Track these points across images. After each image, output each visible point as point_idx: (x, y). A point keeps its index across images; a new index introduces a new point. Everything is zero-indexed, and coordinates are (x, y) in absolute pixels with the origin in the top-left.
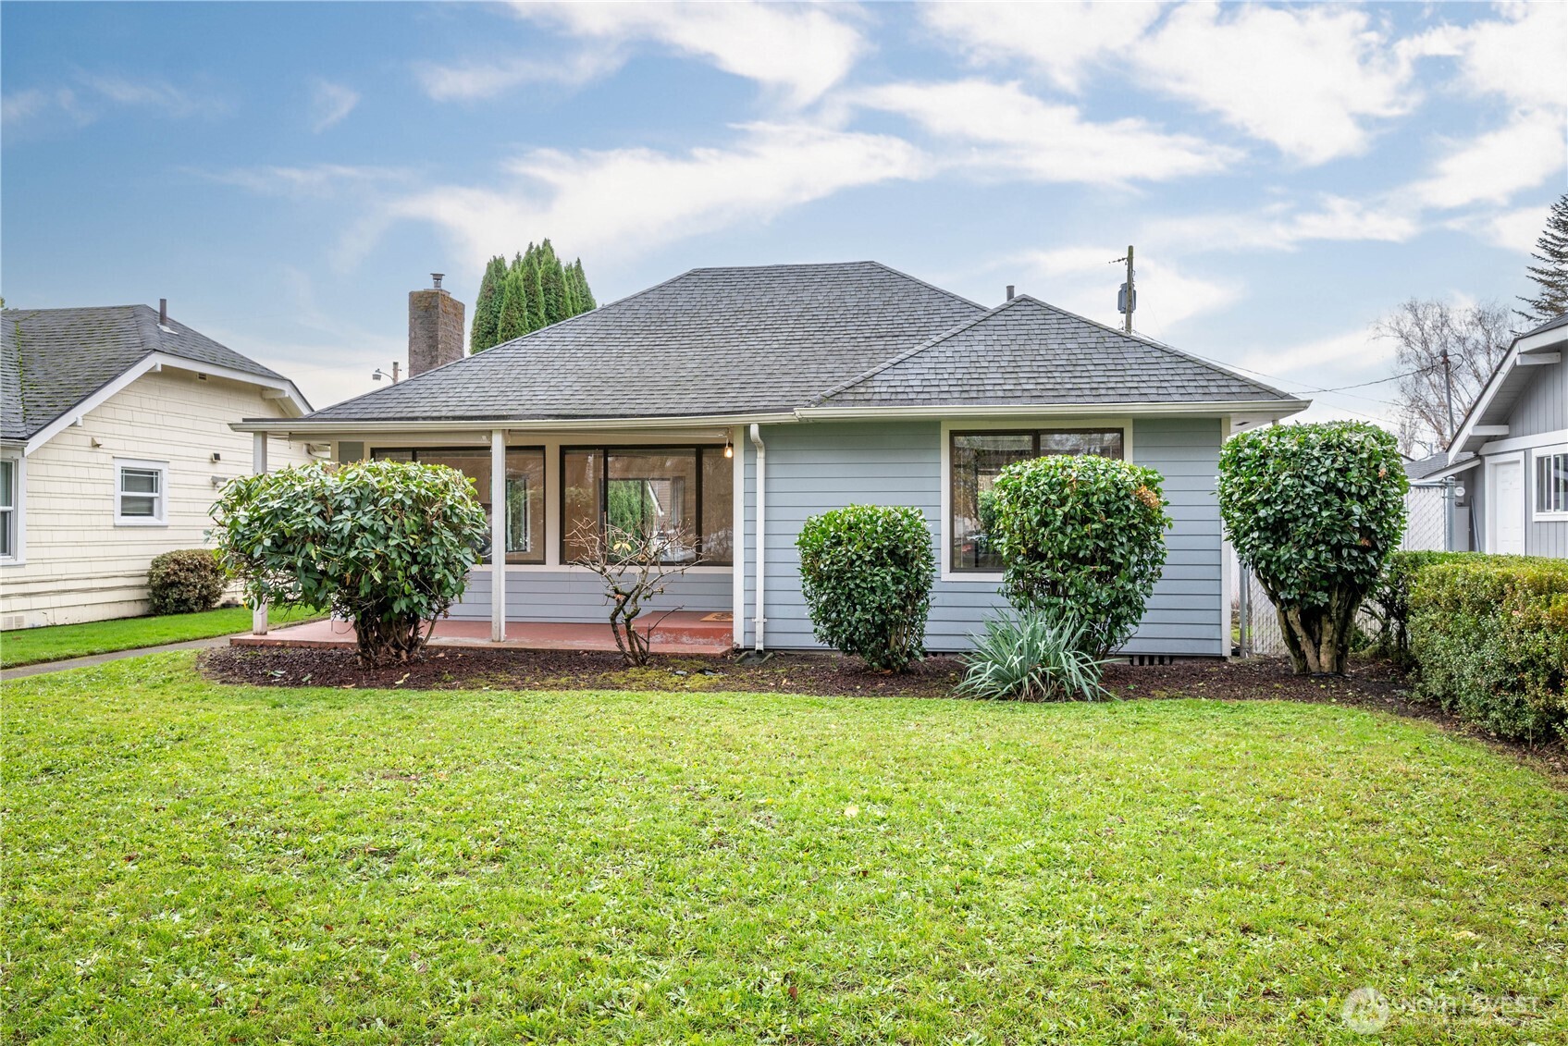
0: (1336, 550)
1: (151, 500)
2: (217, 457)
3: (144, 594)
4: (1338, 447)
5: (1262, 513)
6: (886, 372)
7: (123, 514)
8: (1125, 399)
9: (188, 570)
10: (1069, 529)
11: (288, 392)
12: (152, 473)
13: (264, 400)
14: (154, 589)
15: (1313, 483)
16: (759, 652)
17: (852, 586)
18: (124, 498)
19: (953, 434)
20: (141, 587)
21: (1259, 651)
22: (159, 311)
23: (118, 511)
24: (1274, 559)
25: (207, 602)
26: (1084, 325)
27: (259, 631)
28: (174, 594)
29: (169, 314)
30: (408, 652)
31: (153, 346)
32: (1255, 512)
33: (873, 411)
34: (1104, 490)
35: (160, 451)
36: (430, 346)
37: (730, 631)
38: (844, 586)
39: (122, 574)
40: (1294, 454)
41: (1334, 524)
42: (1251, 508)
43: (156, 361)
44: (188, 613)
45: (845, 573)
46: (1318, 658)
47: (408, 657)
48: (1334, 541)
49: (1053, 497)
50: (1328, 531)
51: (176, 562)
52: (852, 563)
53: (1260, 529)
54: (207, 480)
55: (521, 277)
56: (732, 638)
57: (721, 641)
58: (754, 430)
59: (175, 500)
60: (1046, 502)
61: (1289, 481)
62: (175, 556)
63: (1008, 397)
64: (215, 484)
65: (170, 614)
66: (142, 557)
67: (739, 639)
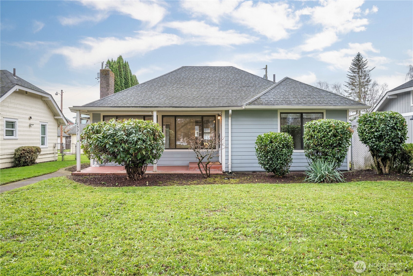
0: (394, 143)
1: (12, 131)
2: (31, 118)
3: (13, 160)
4: (394, 118)
5: (376, 134)
6: (262, 96)
7: (6, 135)
8: (327, 105)
9: (28, 152)
10: (332, 138)
11: (50, 99)
12: (13, 123)
13: (42, 100)
14: (16, 159)
15: (389, 126)
16: (230, 172)
17: (277, 154)
18: (6, 130)
19: (281, 113)
20: (11, 158)
21: (355, 169)
22: (13, 73)
23: (5, 135)
24: (379, 145)
25: (33, 162)
26: (306, 85)
27: (79, 171)
28: (23, 160)
29: (16, 74)
30: (142, 175)
31: (16, 83)
32: (374, 133)
33: (264, 107)
34: (341, 128)
35: (16, 116)
36: (107, 86)
37: (221, 167)
38: (275, 154)
39: (6, 154)
40: (383, 119)
41: (394, 137)
42: (373, 133)
43: (16, 88)
44: (27, 166)
45: (275, 150)
46: (385, 170)
47: (142, 177)
48: (394, 141)
49: (328, 130)
50: (393, 138)
51: (24, 150)
52: (276, 147)
53: (375, 138)
54: (28, 125)
55: (117, 66)
56: (222, 169)
57: (219, 170)
58: (230, 112)
59: (20, 131)
60: (325, 131)
61: (383, 126)
62: (23, 148)
63: (298, 104)
64: (30, 126)
65: (21, 166)
66: (11, 149)
67: (224, 169)
